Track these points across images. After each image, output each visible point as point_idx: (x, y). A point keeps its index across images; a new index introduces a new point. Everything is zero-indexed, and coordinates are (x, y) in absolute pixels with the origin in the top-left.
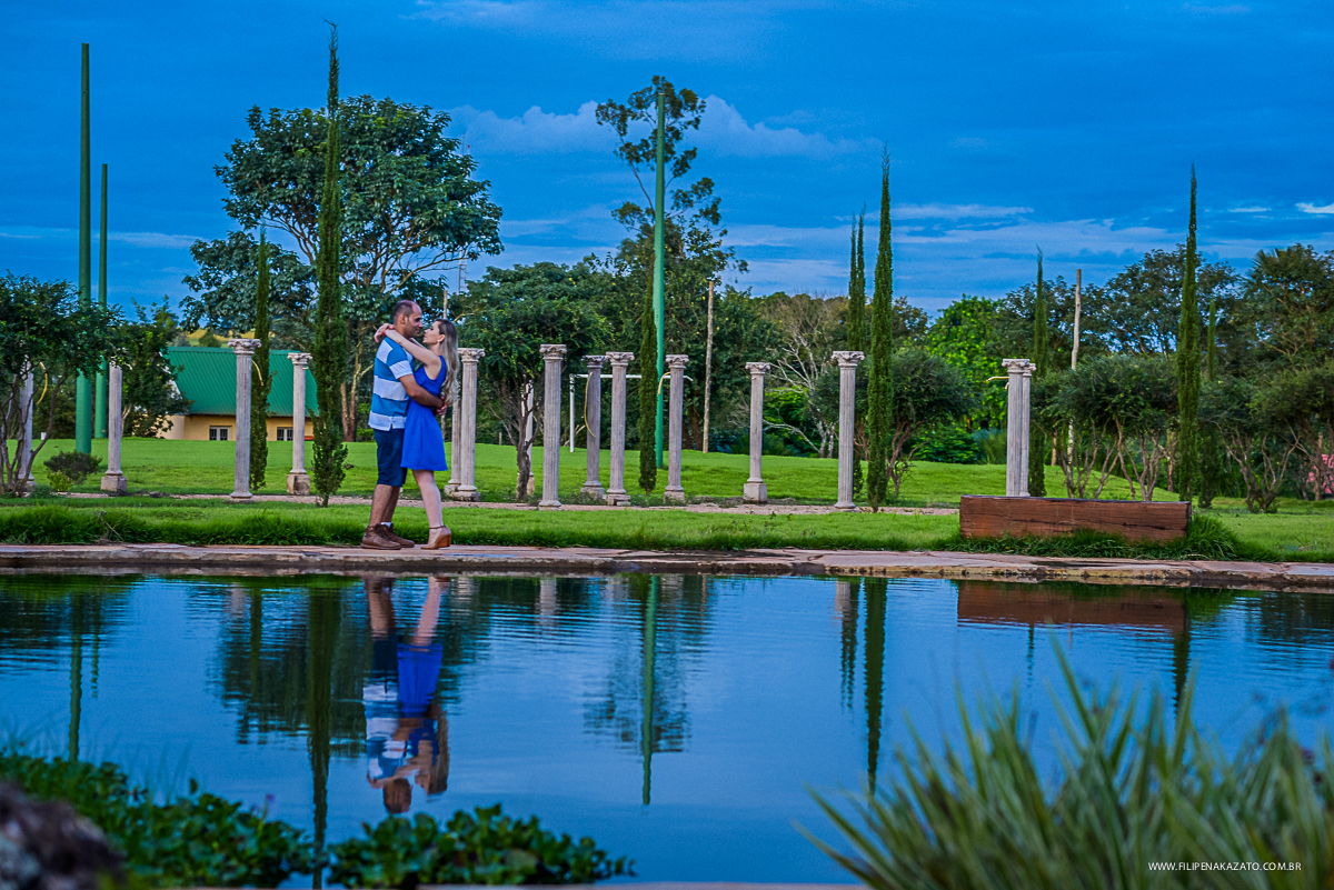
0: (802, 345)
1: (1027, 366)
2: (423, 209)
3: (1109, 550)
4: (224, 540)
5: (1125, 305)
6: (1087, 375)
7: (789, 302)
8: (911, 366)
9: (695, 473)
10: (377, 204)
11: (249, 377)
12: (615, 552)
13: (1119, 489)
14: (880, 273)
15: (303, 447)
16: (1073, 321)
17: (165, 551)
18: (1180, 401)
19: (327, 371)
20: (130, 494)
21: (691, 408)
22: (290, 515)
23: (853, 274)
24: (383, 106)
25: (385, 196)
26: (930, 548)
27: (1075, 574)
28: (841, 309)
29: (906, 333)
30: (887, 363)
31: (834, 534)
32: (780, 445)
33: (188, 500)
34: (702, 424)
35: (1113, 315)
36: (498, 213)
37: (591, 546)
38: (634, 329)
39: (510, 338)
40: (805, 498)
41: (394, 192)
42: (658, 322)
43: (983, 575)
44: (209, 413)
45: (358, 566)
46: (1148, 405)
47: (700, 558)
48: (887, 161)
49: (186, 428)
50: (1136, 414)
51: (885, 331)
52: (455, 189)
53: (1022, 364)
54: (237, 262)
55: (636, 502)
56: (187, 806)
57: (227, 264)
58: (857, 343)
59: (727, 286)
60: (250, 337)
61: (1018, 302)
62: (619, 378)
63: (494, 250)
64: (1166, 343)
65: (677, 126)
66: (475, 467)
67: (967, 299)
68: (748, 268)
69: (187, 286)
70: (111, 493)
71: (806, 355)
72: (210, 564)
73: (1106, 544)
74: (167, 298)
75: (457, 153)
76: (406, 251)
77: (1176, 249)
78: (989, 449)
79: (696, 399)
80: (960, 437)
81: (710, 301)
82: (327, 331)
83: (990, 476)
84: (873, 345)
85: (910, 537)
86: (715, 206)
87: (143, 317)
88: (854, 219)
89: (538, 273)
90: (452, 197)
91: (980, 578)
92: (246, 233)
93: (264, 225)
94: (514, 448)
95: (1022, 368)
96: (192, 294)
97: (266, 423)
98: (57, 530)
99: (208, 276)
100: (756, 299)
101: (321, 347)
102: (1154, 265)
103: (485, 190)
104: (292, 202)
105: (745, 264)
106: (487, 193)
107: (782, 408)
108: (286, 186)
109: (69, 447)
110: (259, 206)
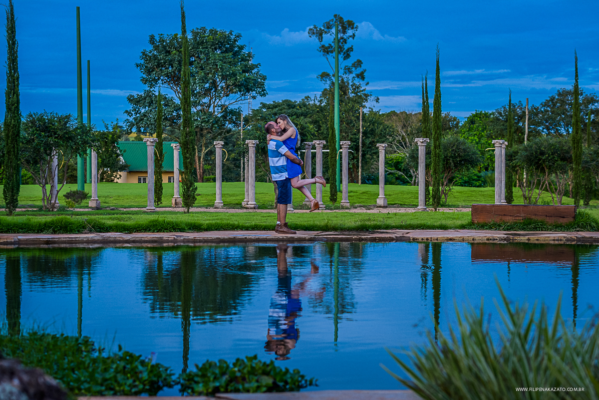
0: (403, 136)
1: (503, 143)
2: (231, 77)
3: (539, 228)
4: (140, 230)
5: (549, 114)
6: (531, 147)
7: (397, 115)
8: (451, 144)
9: (355, 194)
10: (210, 75)
11: (153, 155)
12: (315, 233)
13: (547, 197)
14: (436, 102)
15: (178, 186)
16: (525, 122)
17: (113, 236)
18: (573, 157)
19: (187, 152)
20: (101, 209)
21: (353, 164)
23: (424, 102)
24: (211, 31)
25: (214, 72)
26: (458, 228)
27: (524, 239)
28: (419, 118)
29: (450, 129)
30: (440, 143)
31: (415, 222)
32: (394, 180)
33: (127, 211)
34: (358, 172)
35: (544, 118)
36: (264, 78)
37: (305, 230)
38: (326, 130)
40: (404, 205)
41: (218, 70)
42: (336, 126)
43: (482, 240)
44: (137, 170)
45: (200, 241)
46: (559, 160)
47: (354, 235)
48: (438, 52)
49: (127, 177)
50: (554, 164)
51: (438, 129)
52: (245, 68)
53: (501, 142)
54: (148, 103)
55: (328, 208)
56: (117, 357)
57: (143, 104)
58: (426, 134)
59: (370, 108)
61: (500, 114)
62: (319, 152)
63: (263, 95)
64: (568, 131)
65: (345, 37)
66: (256, 193)
67: (477, 112)
68: (379, 101)
69: (126, 114)
70: (93, 209)
71: (405, 139)
72: (134, 242)
73: (538, 225)
74: (118, 120)
75: (245, 51)
76: (224, 96)
77: (570, 88)
78: (489, 180)
79: (355, 160)
80: (475, 175)
81: (361, 116)
82: (186, 134)
83: (488, 192)
84: (433, 135)
85: (449, 223)
86: (363, 73)
87: (107, 129)
88: (423, 77)
89: (284, 105)
90: (244, 71)
91: (481, 242)
92: (151, 90)
93: (160, 87)
95: (501, 144)
96: (129, 118)
97: (162, 175)
98: (66, 228)
99: (135, 110)
100: (382, 114)
101: (184, 142)
102: (562, 95)
103: (258, 67)
104: (171, 75)
105: (378, 99)
106: (259, 69)
107: (395, 163)
108: (168, 68)
109: (75, 187)
110: (156, 78)
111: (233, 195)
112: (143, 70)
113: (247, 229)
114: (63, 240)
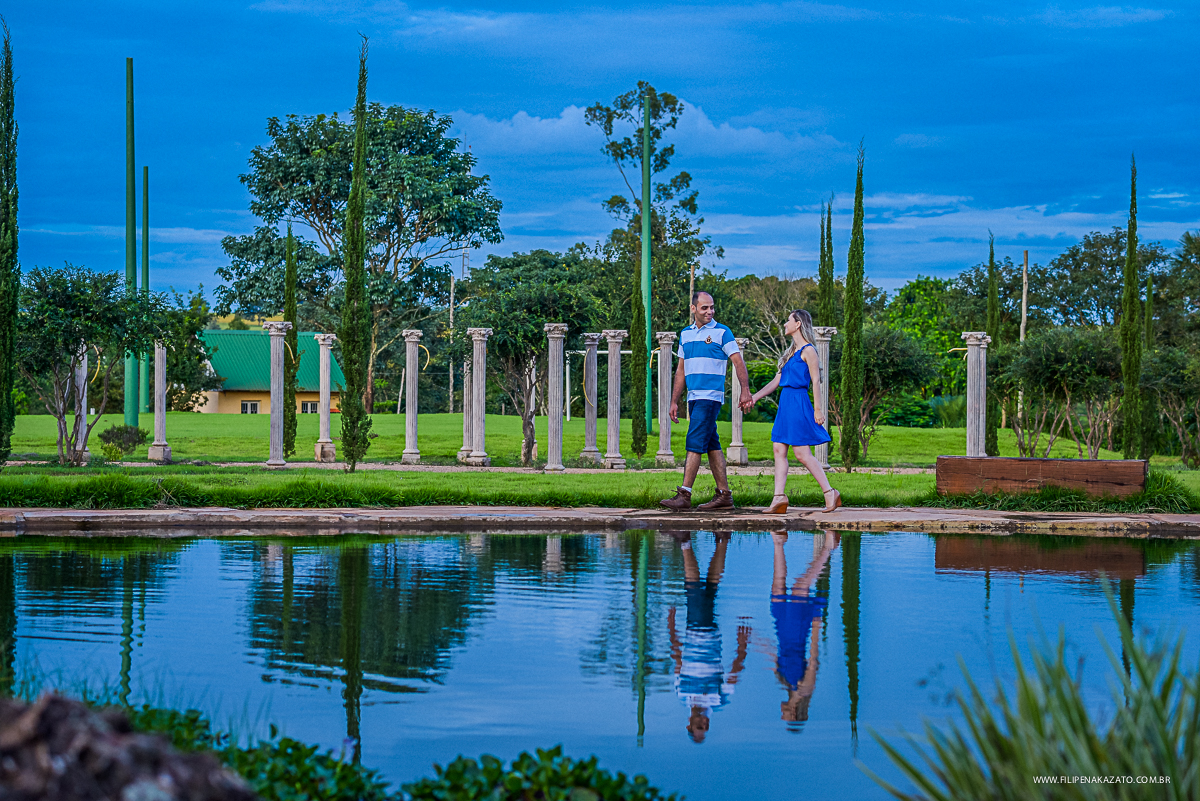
0: (773, 323)
1: (984, 338)
2: (431, 203)
3: (1073, 505)
4: (269, 503)
5: (1067, 283)
6: (1038, 346)
7: (760, 283)
8: (877, 341)
10: (389, 200)
11: (282, 356)
12: (624, 511)
13: (1066, 449)
14: (853, 256)
15: (329, 419)
16: (1021, 298)
17: (218, 514)
18: (1123, 368)
19: (353, 349)
20: (175, 463)
22: (328, 480)
23: (823, 257)
24: (391, 111)
25: (397, 193)
26: (909, 504)
27: (1043, 527)
28: (809, 290)
29: (868, 310)
30: (858, 337)
33: (228, 468)
35: (1056, 291)
36: (498, 206)
37: (602, 506)
38: (622, 310)
39: (515, 317)
41: (404, 188)
42: (646, 303)
43: (960, 529)
44: (240, 389)
45: (392, 526)
46: (1094, 372)
48: (863, 155)
49: (220, 403)
50: (1083, 381)
51: (855, 308)
52: (459, 185)
53: (980, 337)
54: (263, 252)
55: (628, 465)
56: (269, 749)
57: (255, 255)
58: (827, 320)
59: (705, 270)
60: (278, 320)
61: (969, 281)
62: (614, 353)
63: (495, 239)
64: (1104, 317)
65: (657, 126)
66: (486, 436)
67: (920, 279)
68: (724, 254)
69: (219, 277)
70: (158, 462)
72: (259, 525)
73: (1070, 499)
74: (202, 286)
75: (458, 151)
76: (416, 241)
77: (1112, 231)
78: (944, 415)
80: (917, 404)
81: (691, 283)
82: (352, 313)
84: (845, 320)
85: (890, 494)
86: (692, 199)
87: (180, 304)
88: (823, 207)
89: (534, 260)
90: (456, 192)
91: (957, 531)
92: (271, 227)
93: (288, 221)
94: (520, 417)
95: (980, 340)
96: (225, 283)
97: (296, 397)
98: (120, 496)
99: (238, 267)
100: (730, 281)
101: (348, 328)
102: (1093, 246)
103: (485, 184)
104: (311, 197)
105: (722, 250)
106: (487, 187)
107: (756, 378)
108: (305, 183)
109: (118, 420)
110: (281, 203)
111: (437, 439)
112: (254, 188)
113: (485, 502)
114: (115, 520)
